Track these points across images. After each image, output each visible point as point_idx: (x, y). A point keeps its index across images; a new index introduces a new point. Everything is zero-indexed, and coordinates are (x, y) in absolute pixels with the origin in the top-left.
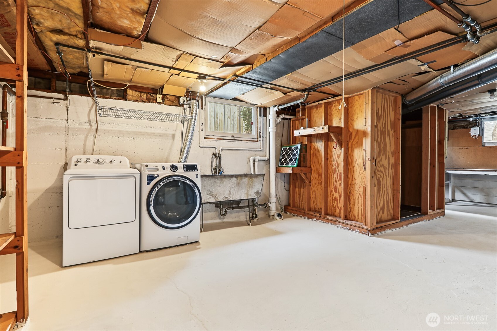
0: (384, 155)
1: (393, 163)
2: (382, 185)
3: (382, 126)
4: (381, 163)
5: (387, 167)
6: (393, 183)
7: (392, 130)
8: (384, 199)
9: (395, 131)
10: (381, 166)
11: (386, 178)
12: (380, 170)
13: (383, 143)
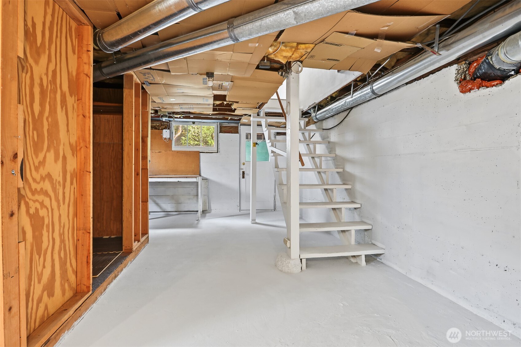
0: (52, 151)
1: (74, 169)
2: (48, 226)
3: (47, 74)
4: (43, 172)
5: (60, 179)
6: (76, 215)
7: (71, 96)
8: (53, 260)
9: (78, 100)
10: (43, 179)
11: (59, 207)
12: (39, 190)
13: (50, 120)
